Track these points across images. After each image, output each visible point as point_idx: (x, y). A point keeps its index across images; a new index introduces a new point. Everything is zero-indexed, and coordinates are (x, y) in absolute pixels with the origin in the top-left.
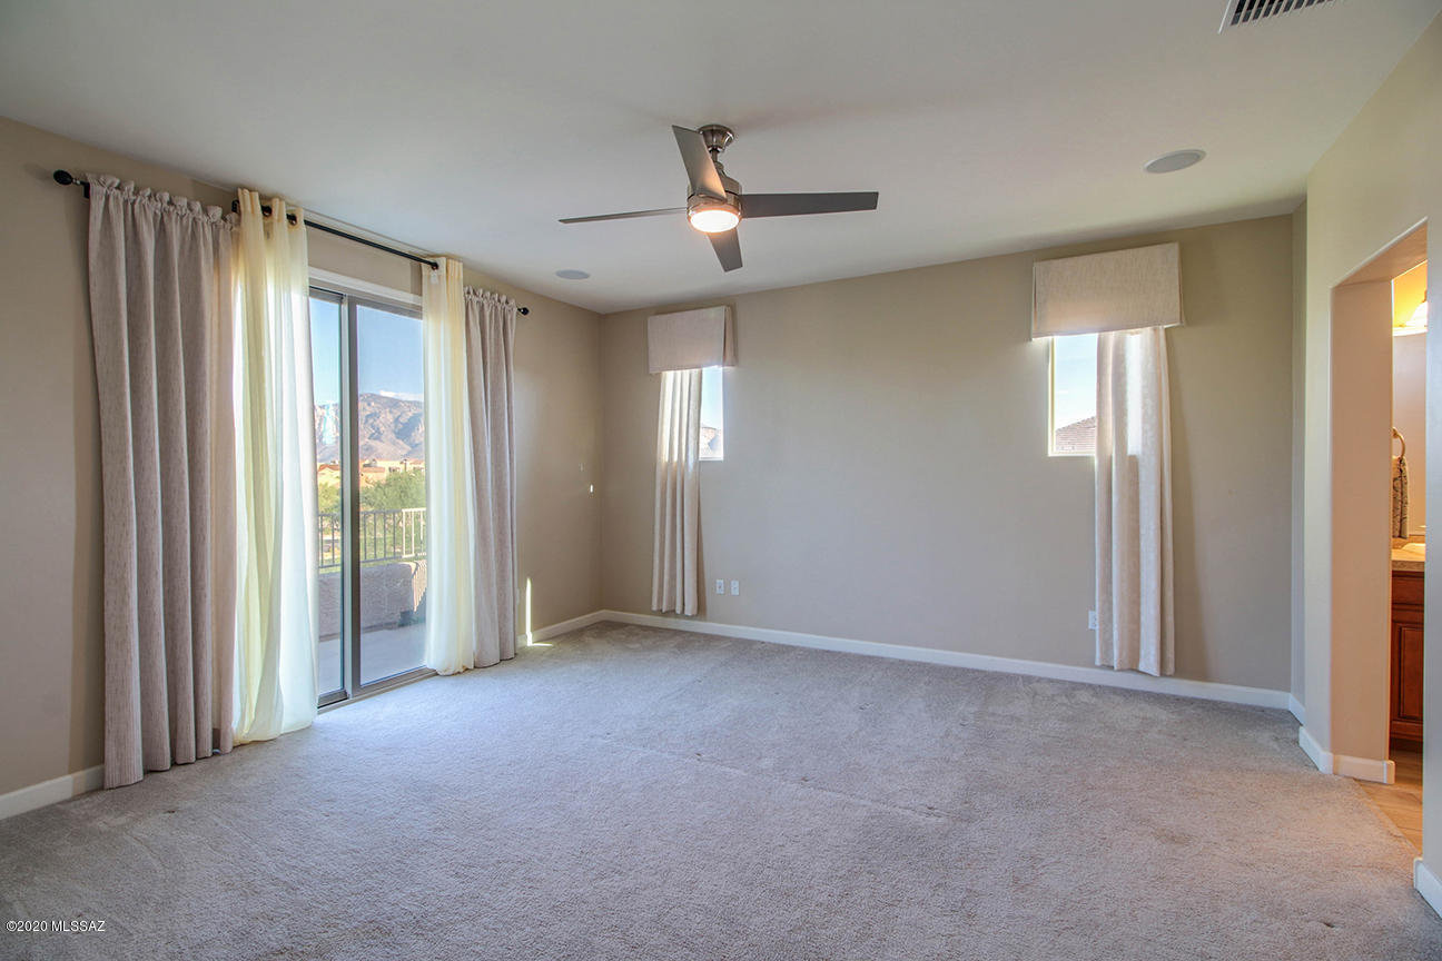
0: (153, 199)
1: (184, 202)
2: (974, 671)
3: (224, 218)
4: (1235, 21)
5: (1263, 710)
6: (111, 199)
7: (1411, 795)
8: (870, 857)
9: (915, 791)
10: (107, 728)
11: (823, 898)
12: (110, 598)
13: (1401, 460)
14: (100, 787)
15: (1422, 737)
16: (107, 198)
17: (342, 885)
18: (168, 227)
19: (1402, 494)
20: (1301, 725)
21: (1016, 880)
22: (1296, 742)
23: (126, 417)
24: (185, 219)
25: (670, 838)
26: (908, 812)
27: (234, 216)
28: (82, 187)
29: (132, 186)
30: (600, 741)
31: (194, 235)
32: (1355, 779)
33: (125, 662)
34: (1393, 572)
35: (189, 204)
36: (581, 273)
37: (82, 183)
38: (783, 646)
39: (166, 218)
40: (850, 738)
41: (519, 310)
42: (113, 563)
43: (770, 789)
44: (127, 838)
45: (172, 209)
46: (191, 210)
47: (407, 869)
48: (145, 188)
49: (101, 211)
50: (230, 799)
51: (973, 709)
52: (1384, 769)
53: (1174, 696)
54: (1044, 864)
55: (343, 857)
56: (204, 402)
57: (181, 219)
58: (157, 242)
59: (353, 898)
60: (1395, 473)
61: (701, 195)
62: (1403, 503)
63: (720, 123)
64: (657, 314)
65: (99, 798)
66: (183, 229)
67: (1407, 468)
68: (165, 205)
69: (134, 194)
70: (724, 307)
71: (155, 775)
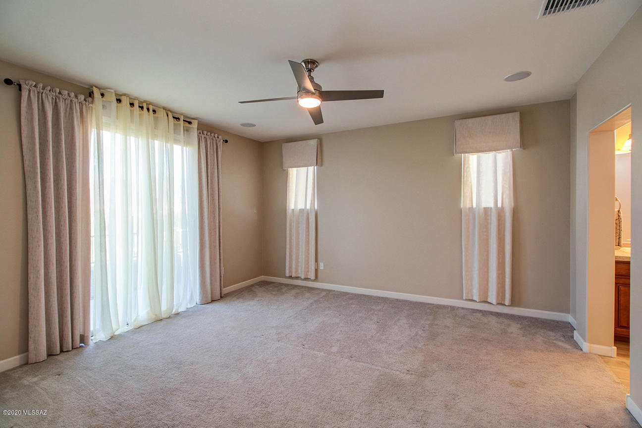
0: (51, 92)
1: (66, 93)
2: (429, 304)
3: (85, 100)
4: (545, 14)
5: (558, 322)
6: (31, 91)
7: (624, 363)
8: (380, 395)
9: (401, 362)
10: (29, 335)
11: (358, 415)
12: (31, 276)
13: (619, 211)
14: (26, 363)
15: (629, 336)
16: (30, 91)
17: (136, 411)
18: (59, 106)
19: (619, 226)
20: (575, 329)
21: (446, 406)
22: (572, 337)
23: (38, 192)
24: (66, 100)
25: (289, 386)
26: (398, 373)
27: (90, 99)
28: (18, 86)
29: (42, 85)
30: (258, 339)
31: (71, 108)
32: (599, 355)
33: (38, 305)
34: (616, 261)
35: (68, 94)
36: (251, 124)
37: (18, 84)
38: (344, 292)
39: (57, 100)
40: (372, 337)
41: (224, 141)
42: (33, 259)
43: (335, 362)
44: (37, 388)
45: (60, 96)
46: (70, 96)
47: (166, 403)
48: (47, 86)
49: (27, 97)
50: (87, 369)
51: (428, 322)
52: (612, 350)
53: (518, 315)
54: (459, 397)
55: (137, 397)
56: (76, 185)
57: (65, 100)
58: (53, 112)
59: (140, 417)
60: (616, 217)
61: (303, 91)
62: (620, 230)
63: (311, 58)
64: (287, 142)
65: (26, 368)
66: (66, 106)
67: (621, 214)
68: (57, 94)
69: (42, 89)
70: (316, 140)
71: (52, 357)
